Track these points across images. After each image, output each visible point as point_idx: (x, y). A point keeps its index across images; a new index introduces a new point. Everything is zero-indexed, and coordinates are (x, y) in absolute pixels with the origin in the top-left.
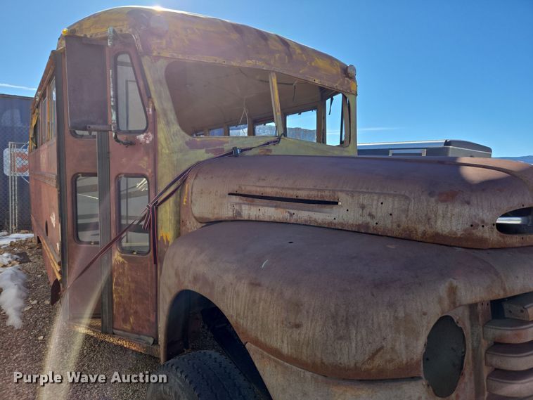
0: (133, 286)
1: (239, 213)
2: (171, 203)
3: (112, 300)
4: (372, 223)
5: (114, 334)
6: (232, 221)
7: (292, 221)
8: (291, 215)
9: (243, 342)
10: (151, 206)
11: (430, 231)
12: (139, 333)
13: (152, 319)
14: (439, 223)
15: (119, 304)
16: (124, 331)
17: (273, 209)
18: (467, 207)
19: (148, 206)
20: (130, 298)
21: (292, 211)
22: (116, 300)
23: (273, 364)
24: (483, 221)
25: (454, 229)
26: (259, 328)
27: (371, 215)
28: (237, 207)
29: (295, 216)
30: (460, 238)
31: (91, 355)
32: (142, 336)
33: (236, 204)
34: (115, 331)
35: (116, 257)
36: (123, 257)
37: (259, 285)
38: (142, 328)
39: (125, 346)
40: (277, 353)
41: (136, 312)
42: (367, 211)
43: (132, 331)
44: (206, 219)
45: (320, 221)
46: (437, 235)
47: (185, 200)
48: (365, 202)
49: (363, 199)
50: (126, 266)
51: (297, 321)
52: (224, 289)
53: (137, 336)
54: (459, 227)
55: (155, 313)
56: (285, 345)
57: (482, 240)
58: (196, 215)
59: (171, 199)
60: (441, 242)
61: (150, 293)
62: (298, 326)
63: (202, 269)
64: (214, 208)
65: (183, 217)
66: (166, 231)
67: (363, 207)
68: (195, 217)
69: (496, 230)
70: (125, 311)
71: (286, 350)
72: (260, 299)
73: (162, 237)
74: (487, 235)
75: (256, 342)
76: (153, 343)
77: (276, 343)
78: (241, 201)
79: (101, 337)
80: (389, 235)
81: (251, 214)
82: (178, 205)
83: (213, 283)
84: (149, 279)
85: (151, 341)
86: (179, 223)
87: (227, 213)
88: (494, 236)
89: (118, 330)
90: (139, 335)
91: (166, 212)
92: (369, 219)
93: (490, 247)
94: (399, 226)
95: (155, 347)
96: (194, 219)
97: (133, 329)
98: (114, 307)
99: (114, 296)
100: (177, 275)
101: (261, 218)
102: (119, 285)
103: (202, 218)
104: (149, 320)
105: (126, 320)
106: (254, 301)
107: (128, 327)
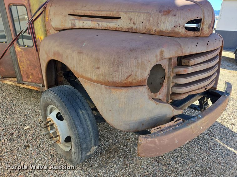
0: (28, 62)
1: (74, 25)
2: (40, 20)
3: (20, 69)
4: (134, 27)
5: (23, 83)
6: (71, 29)
7: (99, 28)
8: (99, 25)
9: (77, 78)
10: (30, 22)
11: (158, 30)
12: (35, 83)
13: (40, 76)
14: (162, 26)
15: (23, 70)
16: (28, 82)
17: (90, 22)
18: (174, 17)
19: (28, 22)
20: (28, 68)
21: (99, 23)
22: (21, 69)
23: (89, 84)
24: (180, 25)
25: (168, 28)
26: (83, 71)
27: (134, 23)
28: (73, 22)
29: (100, 25)
30: (170, 32)
31: (16, 94)
32: (37, 84)
33: (73, 20)
34: (24, 82)
35: (17, 48)
36: (21, 49)
37: (82, 53)
38: (36, 80)
39: (30, 88)
40: (91, 80)
41: (32, 74)
42: (132, 21)
43: (32, 82)
44: (59, 28)
45: (112, 27)
46: (161, 31)
47: (47, 19)
48: (132, 17)
49: (131, 15)
50: (23, 53)
51: (98, 66)
52: (67, 56)
53: (35, 84)
54: (170, 27)
55: (41, 74)
56: (94, 76)
57: (178, 33)
58: (54, 27)
59: (40, 18)
60: (162, 34)
61: (37, 65)
62: (98, 68)
63: (57, 49)
64: (62, 22)
65: (47, 28)
66: (40, 35)
67: (131, 19)
68: (53, 28)
69: (184, 29)
70: (27, 73)
71: (94, 78)
72: (83, 59)
73: (38, 38)
74: (180, 31)
75: (82, 77)
76: (43, 87)
77: (90, 76)
78: (75, 19)
79: (18, 85)
80: (141, 32)
81: (80, 25)
82: (44, 21)
83: (62, 55)
84: (36, 59)
85: (41, 85)
86: (46, 31)
87: (68, 25)
88: (183, 31)
89: (25, 82)
90: (36, 83)
91: (38, 25)
92: (133, 25)
93: (181, 36)
94: (145, 28)
95: (43, 88)
96: (53, 29)
97: (32, 81)
98: (21, 72)
99: (20, 67)
100: (46, 53)
101: (85, 27)
102: (21, 62)
103: (57, 28)
104: (39, 77)
105: (28, 77)
106: (80, 60)
107: (30, 80)
